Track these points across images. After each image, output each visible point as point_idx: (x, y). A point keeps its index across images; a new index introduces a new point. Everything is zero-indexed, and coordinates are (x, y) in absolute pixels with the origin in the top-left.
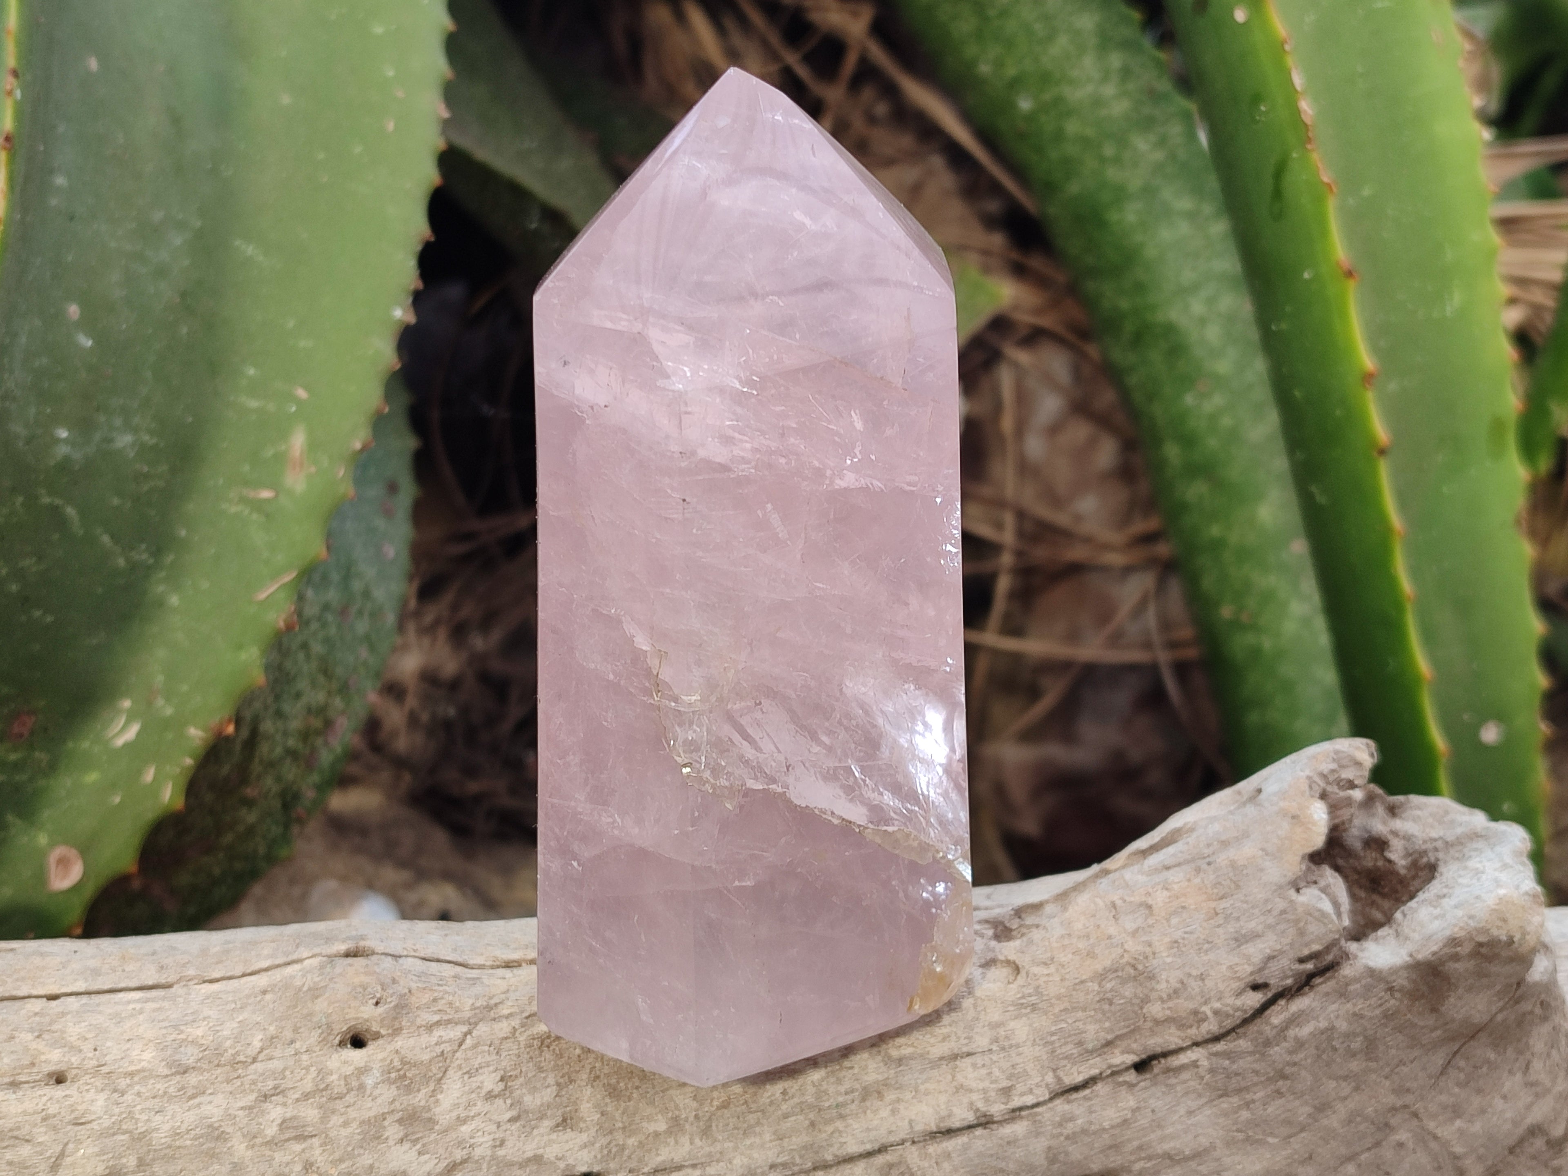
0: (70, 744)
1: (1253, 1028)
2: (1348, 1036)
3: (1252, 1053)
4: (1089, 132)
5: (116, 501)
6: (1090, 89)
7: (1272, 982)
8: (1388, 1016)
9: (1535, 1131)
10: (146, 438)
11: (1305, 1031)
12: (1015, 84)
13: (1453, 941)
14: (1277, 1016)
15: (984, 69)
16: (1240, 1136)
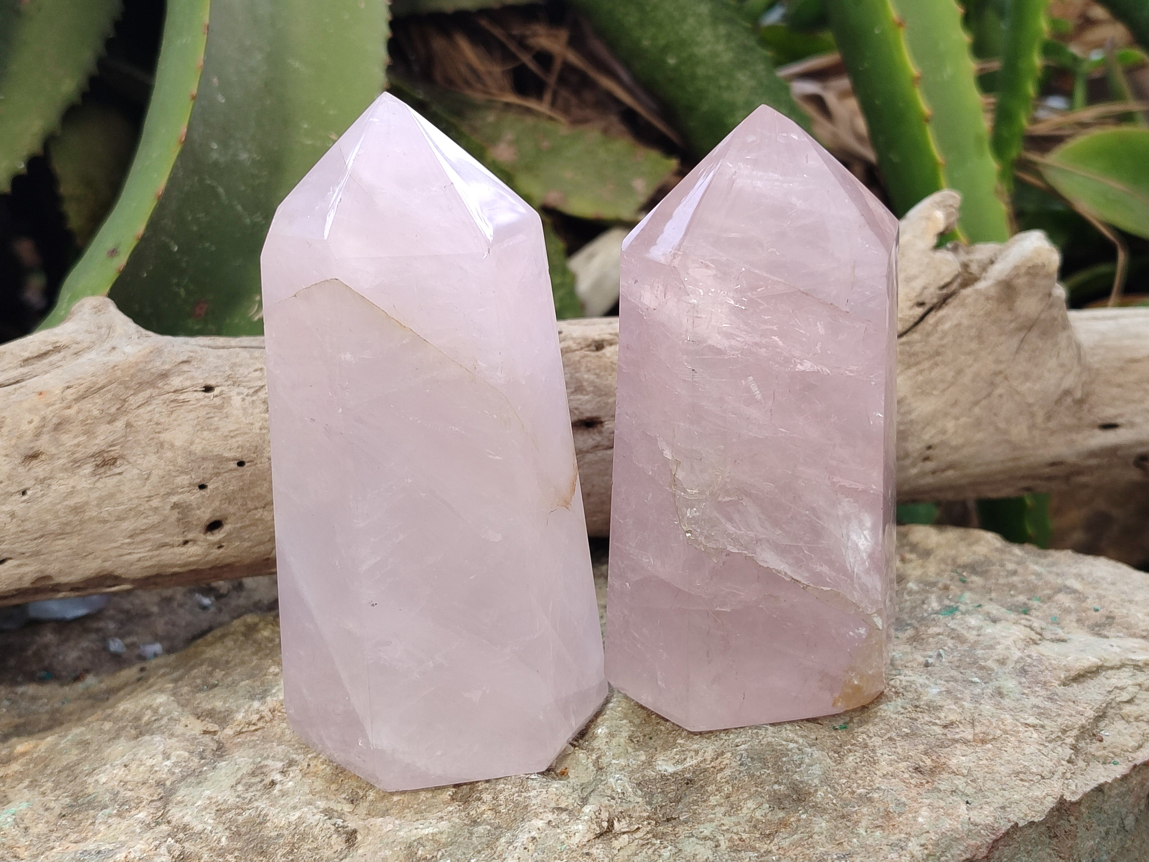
0: (228, 321)
1: (920, 327)
2: (970, 327)
3: (921, 342)
4: (711, 72)
5: (243, 188)
6: (709, 47)
7: (927, 301)
8: (988, 314)
9: (1067, 392)
10: (255, 156)
11: (947, 326)
12: (666, 49)
13: (1016, 268)
14: (931, 319)
15: (646, 43)
16: (919, 391)
